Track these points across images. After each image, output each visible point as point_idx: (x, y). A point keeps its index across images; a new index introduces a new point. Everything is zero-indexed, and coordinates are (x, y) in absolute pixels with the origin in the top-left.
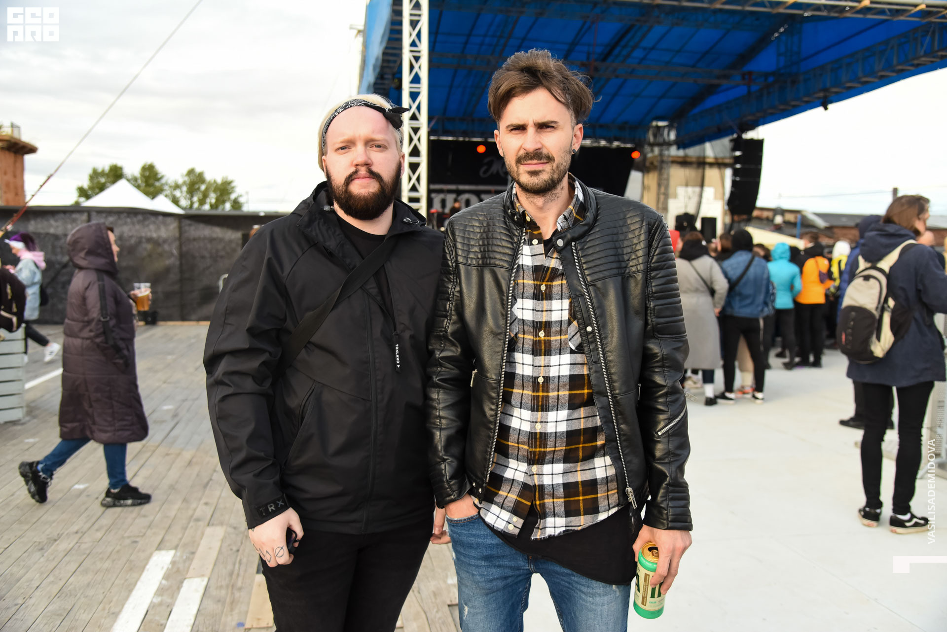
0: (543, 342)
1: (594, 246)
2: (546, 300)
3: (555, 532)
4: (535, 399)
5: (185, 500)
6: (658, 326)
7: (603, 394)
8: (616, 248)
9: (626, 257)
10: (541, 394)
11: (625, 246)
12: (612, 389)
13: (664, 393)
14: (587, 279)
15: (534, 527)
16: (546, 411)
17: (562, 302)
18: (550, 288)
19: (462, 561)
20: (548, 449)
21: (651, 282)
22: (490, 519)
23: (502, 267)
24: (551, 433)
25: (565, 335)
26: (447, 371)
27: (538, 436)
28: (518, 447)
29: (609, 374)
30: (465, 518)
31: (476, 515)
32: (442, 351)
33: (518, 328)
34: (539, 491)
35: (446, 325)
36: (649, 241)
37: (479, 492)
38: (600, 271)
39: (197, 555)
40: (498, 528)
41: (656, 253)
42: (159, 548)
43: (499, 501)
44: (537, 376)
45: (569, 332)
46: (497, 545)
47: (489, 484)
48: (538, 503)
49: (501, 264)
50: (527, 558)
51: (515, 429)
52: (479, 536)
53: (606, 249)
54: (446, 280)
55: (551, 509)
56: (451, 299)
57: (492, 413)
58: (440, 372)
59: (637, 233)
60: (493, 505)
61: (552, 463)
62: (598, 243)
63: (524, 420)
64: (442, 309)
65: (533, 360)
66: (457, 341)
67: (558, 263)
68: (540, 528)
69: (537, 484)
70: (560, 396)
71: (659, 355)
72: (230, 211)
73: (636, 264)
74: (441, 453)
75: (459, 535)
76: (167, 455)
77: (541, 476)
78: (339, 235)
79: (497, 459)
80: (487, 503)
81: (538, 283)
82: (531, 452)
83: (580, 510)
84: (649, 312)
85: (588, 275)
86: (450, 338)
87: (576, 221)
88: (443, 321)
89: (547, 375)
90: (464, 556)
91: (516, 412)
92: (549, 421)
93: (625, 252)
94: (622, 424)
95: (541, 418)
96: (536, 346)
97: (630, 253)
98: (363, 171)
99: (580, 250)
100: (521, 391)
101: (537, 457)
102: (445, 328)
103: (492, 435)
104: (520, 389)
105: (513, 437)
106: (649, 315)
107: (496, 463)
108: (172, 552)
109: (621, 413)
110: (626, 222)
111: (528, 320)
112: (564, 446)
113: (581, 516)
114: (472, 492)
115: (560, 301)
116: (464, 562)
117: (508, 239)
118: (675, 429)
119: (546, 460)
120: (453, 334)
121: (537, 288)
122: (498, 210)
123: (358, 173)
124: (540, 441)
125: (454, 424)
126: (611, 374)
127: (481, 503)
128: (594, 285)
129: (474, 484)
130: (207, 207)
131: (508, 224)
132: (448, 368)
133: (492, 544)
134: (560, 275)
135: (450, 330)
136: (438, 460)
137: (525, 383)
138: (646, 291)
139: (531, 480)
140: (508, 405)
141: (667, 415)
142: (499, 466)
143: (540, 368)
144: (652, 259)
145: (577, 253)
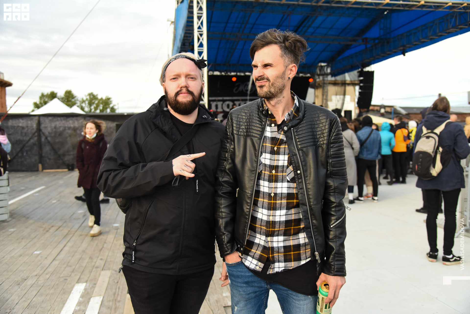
0: (274, 176)
1: (302, 130)
2: (277, 154)
3: (279, 270)
4: (269, 204)
5: (91, 258)
6: (333, 172)
7: (305, 204)
8: (313, 132)
9: (318, 137)
10: (272, 202)
11: (318, 131)
12: (309, 202)
13: (335, 206)
14: (298, 147)
15: (269, 268)
16: (275, 210)
17: (284, 157)
18: (279, 149)
19: (233, 284)
20: (276, 229)
21: (330, 149)
22: (247, 263)
23: (256, 137)
24: (277, 221)
25: (285, 173)
26: (226, 189)
27: (271, 223)
28: (261, 228)
29: (308, 195)
30: (235, 263)
31: (240, 261)
32: (223, 178)
33: (263, 168)
34: (271, 250)
35: (225, 164)
36: (330, 129)
37: (241, 250)
38: (305, 143)
39: (97, 285)
40: (251, 268)
41: (334, 135)
42: (78, 282)
43: (251, 255)
44: (271, 192)
45: (287, 172)
46: (251, 276)
47: (247, 245)
48: (271, 256)
49: (255, 136)
50: (266, 282)
51: (259, 219)
52: (242, 272)
53: (309, 132)
54: (226, 142)
55: (277, 258)
56: (228, 152)
57: (248, 210)
58: (222, 189)
59: (324, 124)
60: (249, 256)
61: (278, 236)
62: (304, 129)
63: (264, 214)
64: (224, 156)
65: (269, 185)
66: (230, 173)
67: (284, 137)
68: (272, 268)
69: (270, 246)
70: (282, 203)
71: (333, 186)
72: (109, 113)
73: (323, 141)
74: (223, 230)
75: (232, 271)
76: (81, 235)
77: (272, 242)
78: (170, 123)
79: (250, 233)
80: (245, 255)
81: (273, 146)
82: (268, 230)
83: (291, 259)
84: (328, 164)
85: (299, 145)
86: (227, 171)
87: (294, 117)
88: (224, 163)
89: (275, 192)
90: (235, 282)
91: (260, 210)
92: (276, 215)
93: (317, 134)
94: (314, 220)
95: (273, 214)
96: (271, 177)
97: (320, 134)
98: (184, 90)
99: (296, 132)
100: (263, 200)
101: (270, 233)
102: (225, 166)
103: (247, 221)
104: (262, 199)
105: (258, 222)
106: (329, 166)
107: (250, 235)
108: (85, 284)
109: (313, 215)
110: (319, 118)
111: (267, 164)
112: (284, 228)
113: (292, 262)
114: (238, 250)
115: (284, 156)
116: (235, 285)
117: (259, 123)
118: (339, 224)
119: (275, 235)
120: (229, 169)
121: (272, 148)
122: (255, 108)
123: (182, 91)
124: (272, 225)
125: (229, 215)
126: (309, 195)
127: (242, 256)
128: (302, 150)
129: (239, 246)
130: (98, 111)
131: (260, 115)
132: (225, 187)
133: (248, 276)
134: (284, 143)
135: (227, 167)
136: (221, 234)
137: (264, 196)
138: (328, 154)
139: (267, 245)
140: (256, 206)
141: (336, 217)
142: (251, 236)
143: (272, 189)
144: (332, 138)
145: (294, 134)
